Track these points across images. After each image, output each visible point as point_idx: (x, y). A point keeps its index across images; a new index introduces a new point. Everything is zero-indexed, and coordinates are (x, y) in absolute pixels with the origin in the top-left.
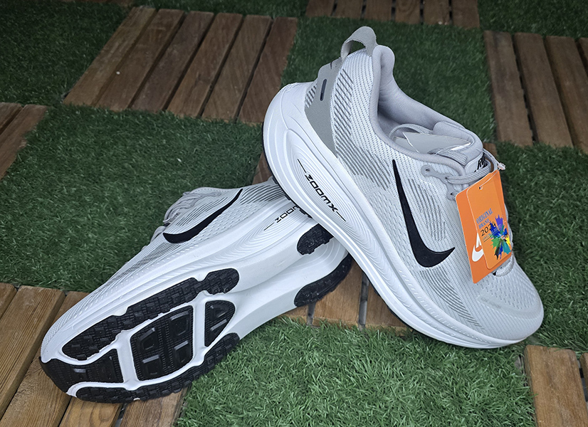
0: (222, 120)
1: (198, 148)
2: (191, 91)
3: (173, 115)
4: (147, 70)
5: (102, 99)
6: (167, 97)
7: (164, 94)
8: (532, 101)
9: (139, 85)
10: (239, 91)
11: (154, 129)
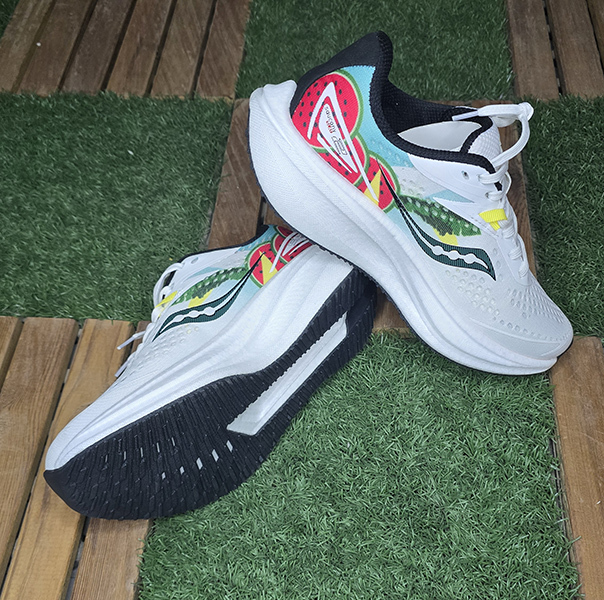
0: (176, 97)
1: (150, 134)
2: (133, 62)
3: (116, 96)
5: (24, 81)
6: (105, 72)
7: (100, 69)
8: (559, 40)
9: (67, 58)
10: (194, 56)
11: (94, 115)
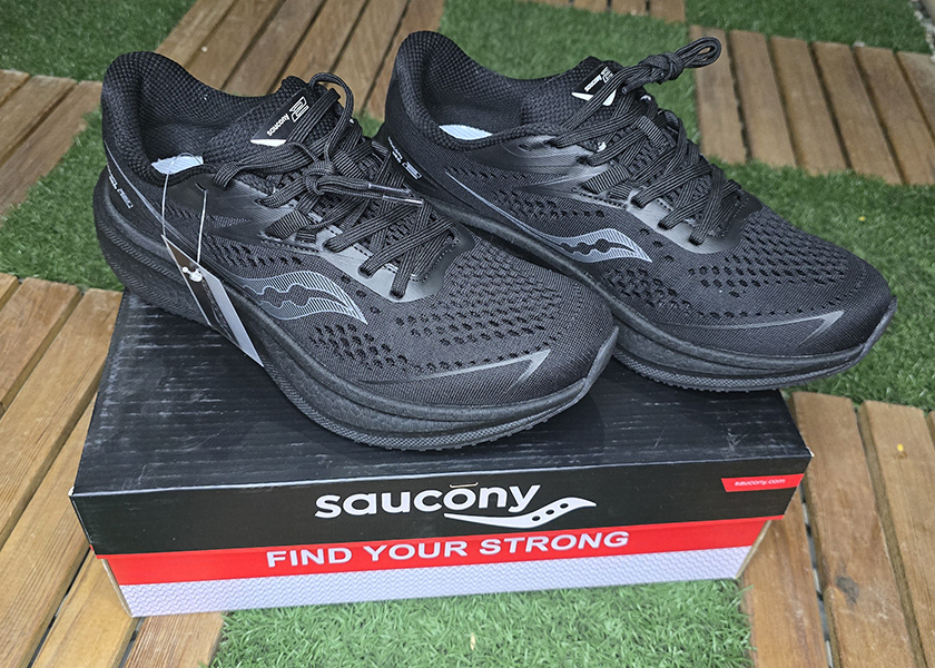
4: (243, 47)
